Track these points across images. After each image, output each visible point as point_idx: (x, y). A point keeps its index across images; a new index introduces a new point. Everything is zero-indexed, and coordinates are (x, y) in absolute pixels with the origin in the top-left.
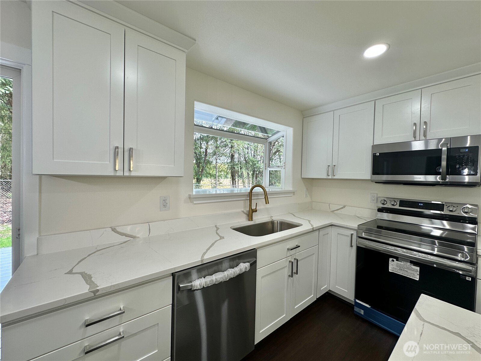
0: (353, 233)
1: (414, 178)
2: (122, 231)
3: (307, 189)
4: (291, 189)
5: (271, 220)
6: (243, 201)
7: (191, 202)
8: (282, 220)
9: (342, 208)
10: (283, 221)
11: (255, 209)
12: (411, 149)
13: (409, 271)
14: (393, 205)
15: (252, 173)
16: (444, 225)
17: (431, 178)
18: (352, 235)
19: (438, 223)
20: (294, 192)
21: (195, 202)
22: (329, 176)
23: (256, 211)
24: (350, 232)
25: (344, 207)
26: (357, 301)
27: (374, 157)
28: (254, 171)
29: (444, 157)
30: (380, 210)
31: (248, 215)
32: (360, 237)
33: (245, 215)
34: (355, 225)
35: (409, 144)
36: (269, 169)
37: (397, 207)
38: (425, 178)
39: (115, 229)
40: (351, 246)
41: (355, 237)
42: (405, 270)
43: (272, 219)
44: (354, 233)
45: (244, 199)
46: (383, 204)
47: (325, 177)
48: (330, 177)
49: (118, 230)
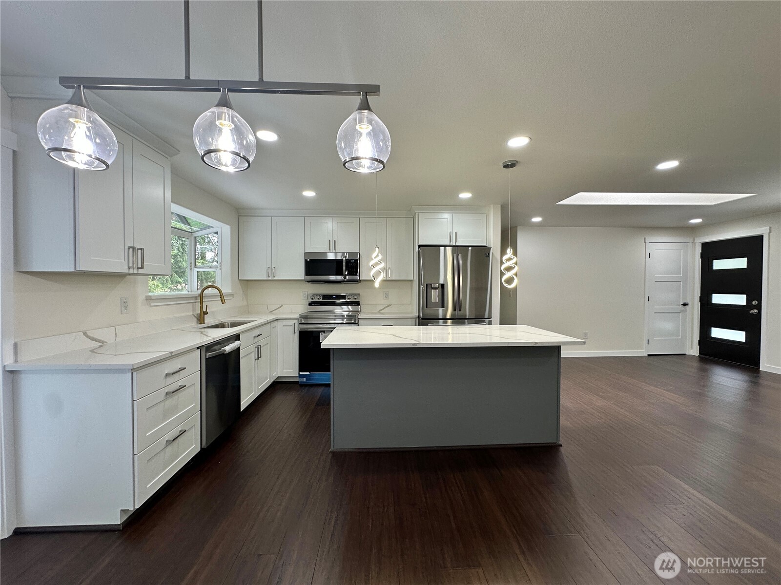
1: (329, 278)
2: (92, 336)
3: (243, 292)
4: (231, 292)
6: (191, 304)
7: (148, 305)
9: (280, 307)
11: (206, 311)
12: (327, 257)
14: (319, 299)
16: (349, 308)
17: (339, 278)
18: (295, 323)
19: (345, 308)
20: (233, 295)
21: (152, 304)
23: (207, 313)
24: (293, 322)
25: (282, 306)
26: (301, 373)
27: (306, 262)
29: (344, 264)
30: (310, 304)
31: (198, 319)
32: (300, 324)
33: (195, 319)
34: (297, 316)
35: (325, 254)
36: (196, 269)
37: (321, 300)
38: (336, 278)
39: (86, 332)
40: (295, 333)
41: (296, 325)
44: (296, 322)
45: (193, 301)
46: (312, 299)
47: (265, 279)
48: (270, 278)
49: (88, 334)
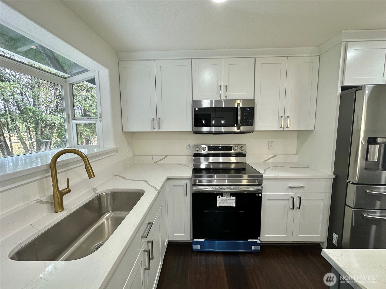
0: (186, 182)
3: (129, 143)
4: (113, 147)
5: (96, 195)
8: (112, 189)
9: (164, 158)
10: (115, 191)
11: (67, 188)
13: (229, 202)
14: (204, 150)
15: (34, 125)
20: (117, 150)
22: (154, 129)
23: (69, 191)
24: (184, 182)
25: (166, 156)
26: (195, 239)
28: (37, 124)
29: (239, 113)
30: (195, 156)
31: (53, 203)
33: (46, 206)
36: (75, 122)
40: (187, 194)
41: (188, 186)
42: (227, 201)
43: (97, 193)
44: (188, 182)
46: (198, 150)
47: (150, 130)
